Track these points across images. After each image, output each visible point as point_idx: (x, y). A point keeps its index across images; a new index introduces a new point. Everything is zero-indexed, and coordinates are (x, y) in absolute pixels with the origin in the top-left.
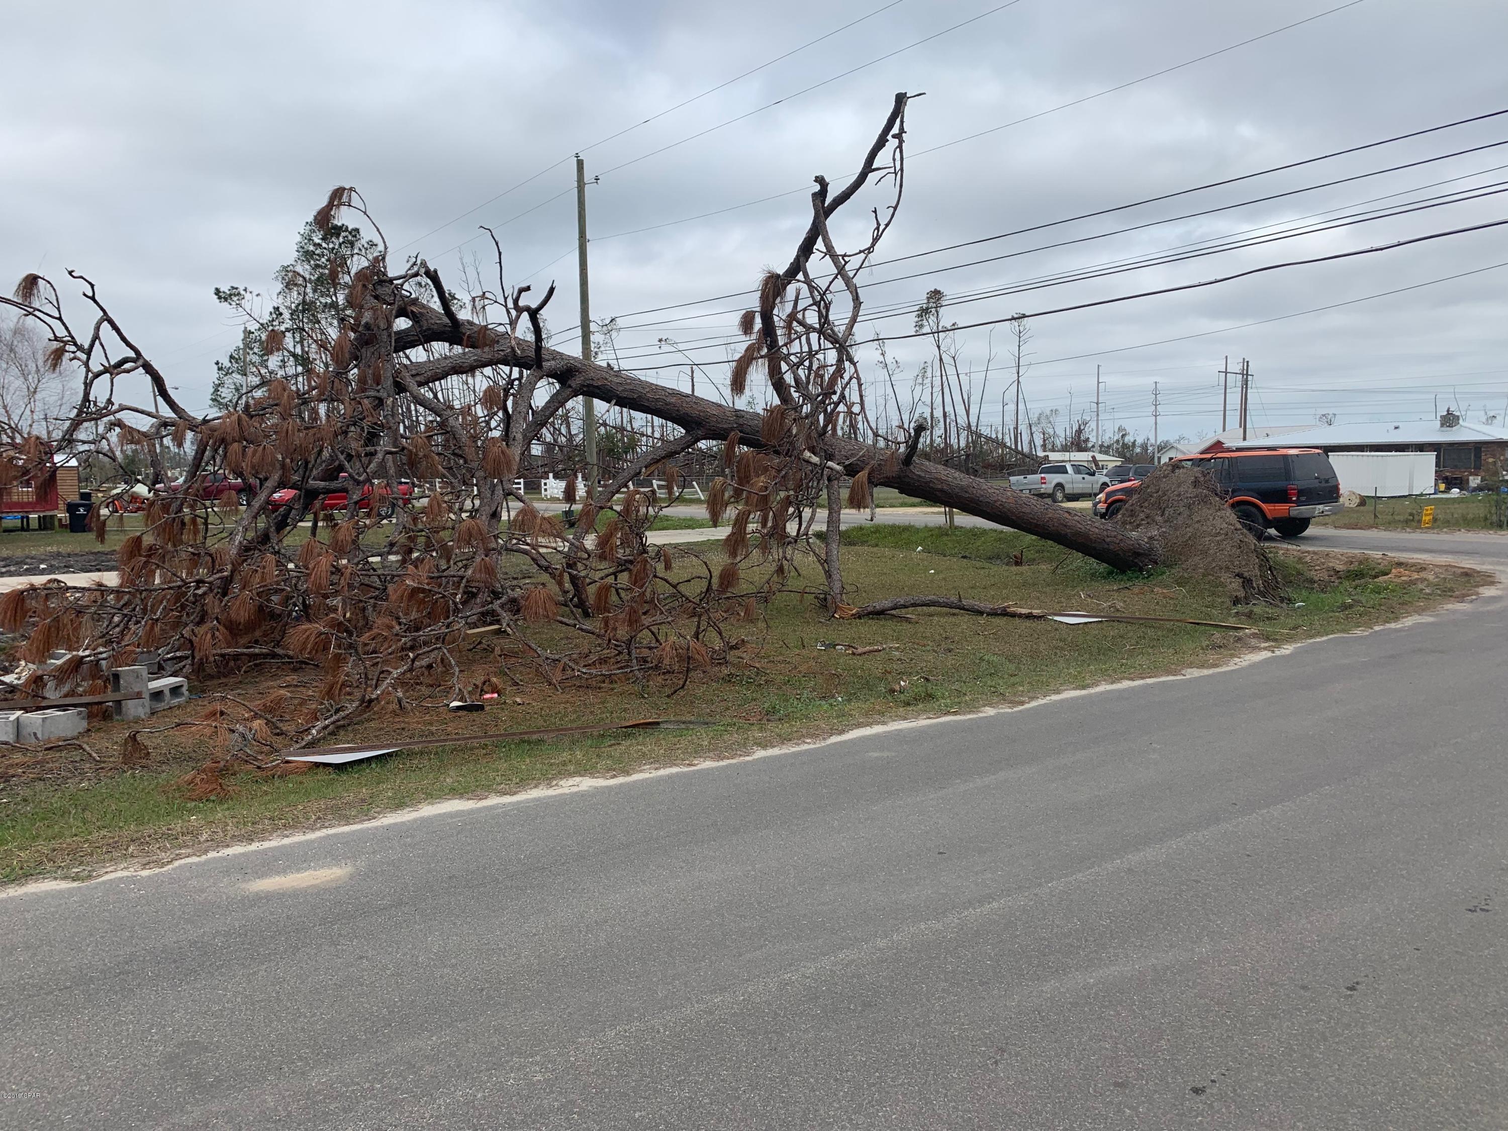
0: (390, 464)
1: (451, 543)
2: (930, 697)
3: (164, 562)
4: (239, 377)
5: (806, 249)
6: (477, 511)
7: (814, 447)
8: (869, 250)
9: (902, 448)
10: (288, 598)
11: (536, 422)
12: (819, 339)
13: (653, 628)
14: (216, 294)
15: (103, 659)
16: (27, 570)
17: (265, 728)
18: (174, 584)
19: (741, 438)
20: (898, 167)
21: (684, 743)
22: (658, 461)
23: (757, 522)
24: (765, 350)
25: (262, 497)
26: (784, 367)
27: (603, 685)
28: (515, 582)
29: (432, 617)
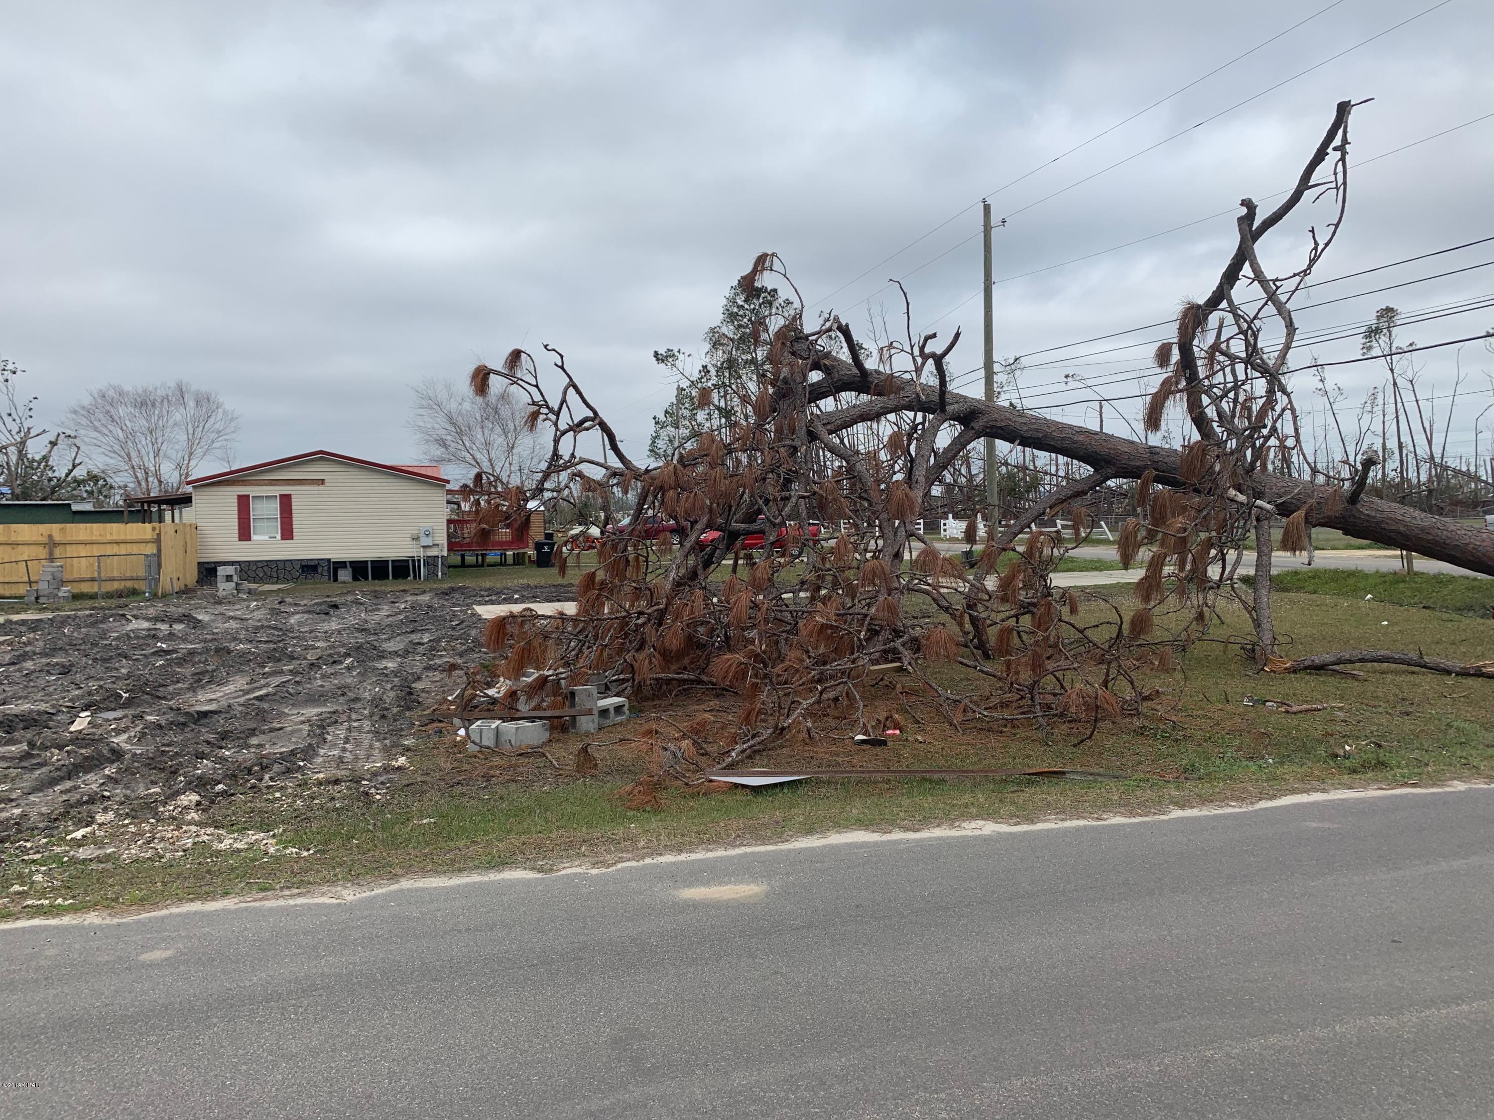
0: (802, 507)
1: (856, 582)
2: (1382, 765)
3: (612, 595)
4: (673, 429)
5: (1231, 276)
6: (880, 551)
7: (1240, 485)
8: (1306, 272)
9: (1347, 484)
10: (713, 630)
11: (938, 465)
12: (1246, 369)
13: (1058, 674)
14: (655, 356)
15: (563, 679)
16: (504, 599)
17: (692, 748)
18: (619, 615)
19: (1157, 476)
20: (1340, 181)
21: (1092, 796)
22: (1064, 501)
23: (1175, 565)
24: (1183, 383)
25: (693, 538)
26: (1205, 400)
27: (1004, 729)
28: (915, 622)
29: (838, 652)
